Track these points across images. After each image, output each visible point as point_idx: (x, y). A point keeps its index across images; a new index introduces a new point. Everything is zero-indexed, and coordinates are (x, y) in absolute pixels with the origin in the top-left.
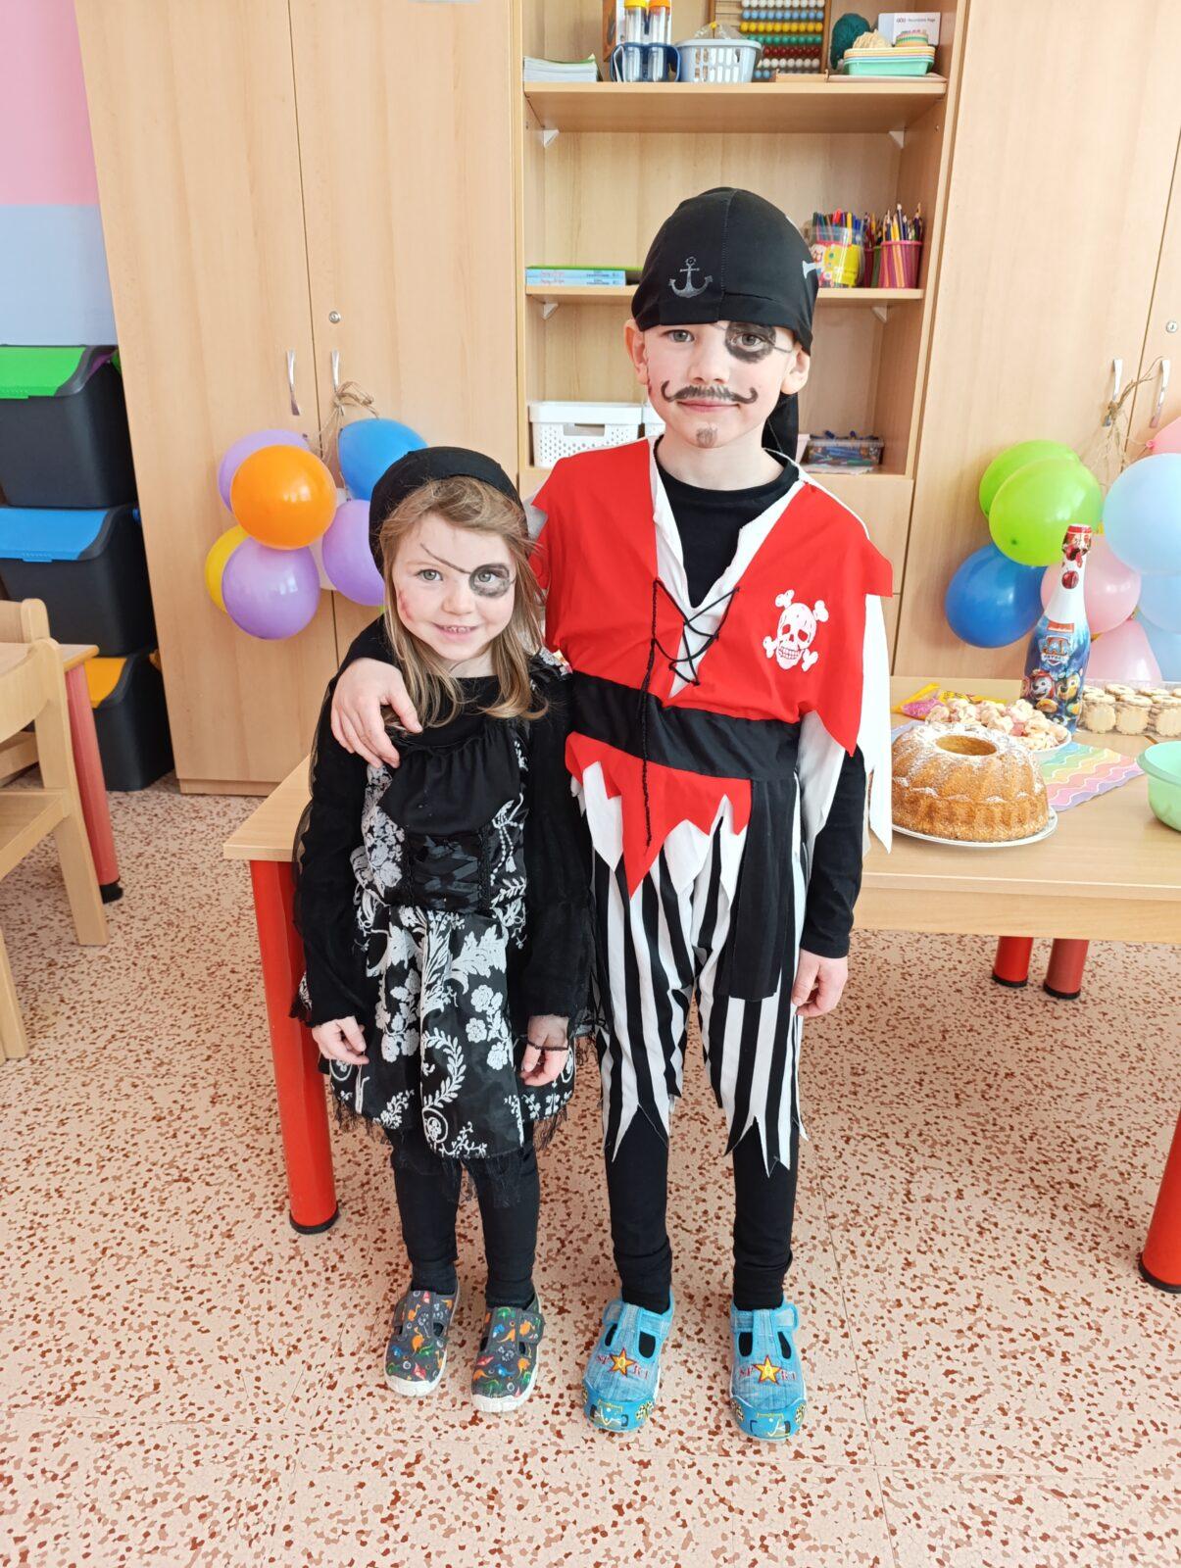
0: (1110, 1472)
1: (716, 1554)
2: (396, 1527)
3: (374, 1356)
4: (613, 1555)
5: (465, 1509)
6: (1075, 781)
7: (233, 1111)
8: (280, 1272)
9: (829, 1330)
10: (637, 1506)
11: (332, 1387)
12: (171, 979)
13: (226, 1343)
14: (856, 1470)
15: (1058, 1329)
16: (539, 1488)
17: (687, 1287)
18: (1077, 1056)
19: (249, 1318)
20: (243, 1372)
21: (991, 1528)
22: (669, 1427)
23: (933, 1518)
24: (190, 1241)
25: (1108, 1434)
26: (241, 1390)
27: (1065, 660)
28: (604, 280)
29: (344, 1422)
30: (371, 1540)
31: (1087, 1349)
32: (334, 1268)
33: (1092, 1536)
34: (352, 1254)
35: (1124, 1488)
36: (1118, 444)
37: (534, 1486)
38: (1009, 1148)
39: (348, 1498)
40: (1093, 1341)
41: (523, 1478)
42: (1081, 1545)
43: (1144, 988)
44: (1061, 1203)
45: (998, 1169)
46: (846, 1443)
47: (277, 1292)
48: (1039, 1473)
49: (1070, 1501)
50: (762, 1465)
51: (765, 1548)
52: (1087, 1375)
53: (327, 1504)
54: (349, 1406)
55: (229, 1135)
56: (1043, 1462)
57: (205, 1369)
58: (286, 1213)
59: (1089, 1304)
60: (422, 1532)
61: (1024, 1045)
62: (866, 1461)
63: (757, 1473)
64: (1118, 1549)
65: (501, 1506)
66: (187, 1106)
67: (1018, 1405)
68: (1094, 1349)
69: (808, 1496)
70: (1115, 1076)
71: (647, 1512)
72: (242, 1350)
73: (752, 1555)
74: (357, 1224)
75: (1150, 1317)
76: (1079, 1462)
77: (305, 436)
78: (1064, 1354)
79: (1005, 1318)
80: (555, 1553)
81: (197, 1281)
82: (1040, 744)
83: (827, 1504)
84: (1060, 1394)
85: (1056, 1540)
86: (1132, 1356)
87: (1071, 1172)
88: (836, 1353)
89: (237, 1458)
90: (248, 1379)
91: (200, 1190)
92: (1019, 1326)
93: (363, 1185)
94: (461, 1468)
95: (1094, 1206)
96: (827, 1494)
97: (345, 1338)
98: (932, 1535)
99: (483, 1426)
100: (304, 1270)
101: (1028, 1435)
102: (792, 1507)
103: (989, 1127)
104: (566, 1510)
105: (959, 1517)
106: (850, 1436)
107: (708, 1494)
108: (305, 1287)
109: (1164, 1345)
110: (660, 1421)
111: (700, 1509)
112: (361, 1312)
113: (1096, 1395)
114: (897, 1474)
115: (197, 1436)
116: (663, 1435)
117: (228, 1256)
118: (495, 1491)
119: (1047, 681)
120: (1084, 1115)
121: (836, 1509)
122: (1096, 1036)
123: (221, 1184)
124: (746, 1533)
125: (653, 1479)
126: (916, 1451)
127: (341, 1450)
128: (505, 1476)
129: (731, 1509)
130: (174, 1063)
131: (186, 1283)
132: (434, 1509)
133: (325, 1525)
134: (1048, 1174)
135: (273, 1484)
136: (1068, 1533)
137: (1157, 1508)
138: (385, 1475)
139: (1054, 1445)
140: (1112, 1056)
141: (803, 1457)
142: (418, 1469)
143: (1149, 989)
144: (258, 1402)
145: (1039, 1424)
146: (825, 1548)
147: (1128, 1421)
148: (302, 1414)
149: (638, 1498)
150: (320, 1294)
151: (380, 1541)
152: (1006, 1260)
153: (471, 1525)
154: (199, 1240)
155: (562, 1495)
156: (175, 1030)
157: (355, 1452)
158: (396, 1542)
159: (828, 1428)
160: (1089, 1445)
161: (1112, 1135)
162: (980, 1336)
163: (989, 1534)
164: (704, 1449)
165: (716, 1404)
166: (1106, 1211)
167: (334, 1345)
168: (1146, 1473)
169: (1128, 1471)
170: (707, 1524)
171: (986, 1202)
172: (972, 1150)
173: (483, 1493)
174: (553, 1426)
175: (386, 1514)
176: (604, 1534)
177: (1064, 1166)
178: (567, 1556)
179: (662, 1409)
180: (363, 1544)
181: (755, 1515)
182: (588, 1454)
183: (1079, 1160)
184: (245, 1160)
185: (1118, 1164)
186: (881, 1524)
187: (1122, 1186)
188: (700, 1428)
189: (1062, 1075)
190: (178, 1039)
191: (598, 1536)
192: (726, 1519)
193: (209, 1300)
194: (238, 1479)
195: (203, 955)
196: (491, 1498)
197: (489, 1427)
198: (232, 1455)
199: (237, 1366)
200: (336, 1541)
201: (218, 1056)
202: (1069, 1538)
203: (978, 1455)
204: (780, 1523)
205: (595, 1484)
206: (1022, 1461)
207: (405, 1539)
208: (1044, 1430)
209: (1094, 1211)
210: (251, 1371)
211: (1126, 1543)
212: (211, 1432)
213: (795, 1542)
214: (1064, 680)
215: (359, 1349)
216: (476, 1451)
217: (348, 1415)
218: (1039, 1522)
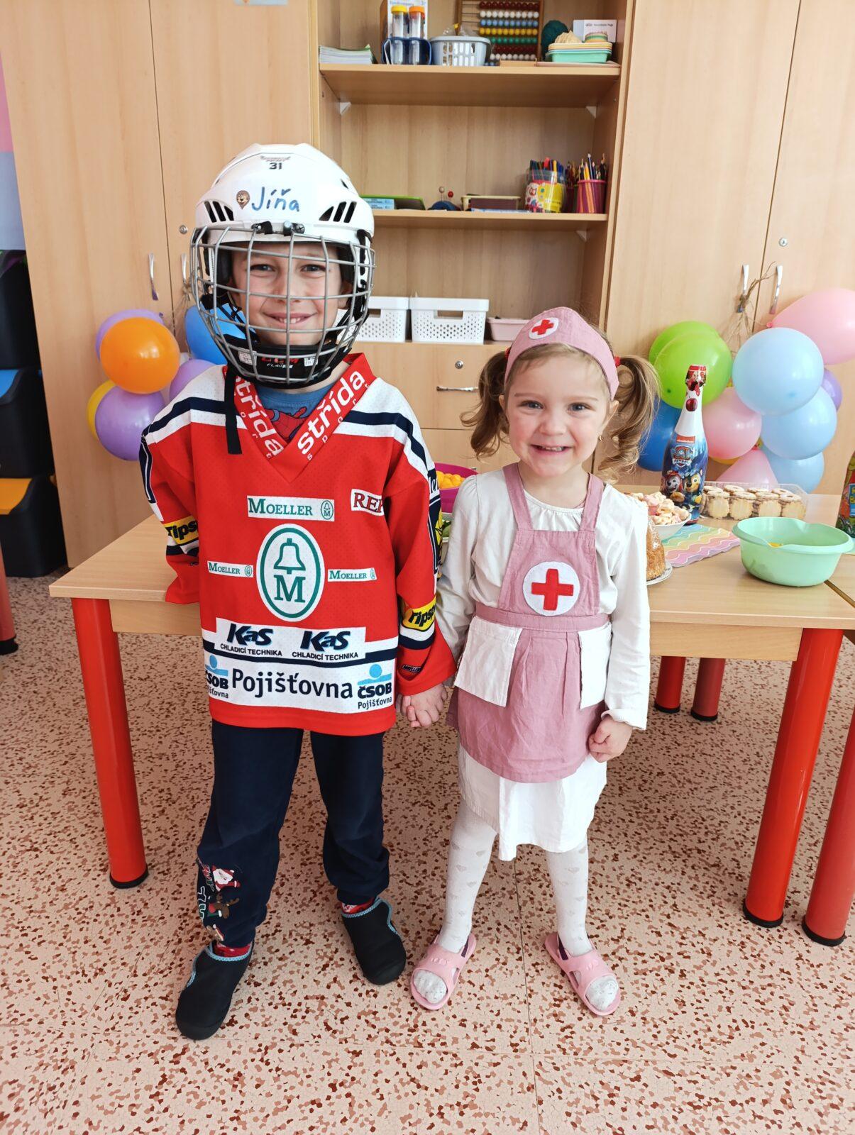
0: (708, 1057)
1: (403, 1120)
2: (161, 1101)
3: (161, 976)
4: (325, 1120)
5: (215, 1087)
6: (693, 548)
7: (79, 801)
8: (98, 915)
9: (507, 955)
10: (347, 1084)
11: (125, 999)
12: (45, 708)
13: (49, 967)
14: (517, 1057)
15: (679, 954)
16: (274, 1072)
17: (405, 925)
18: (710, 760)
19: (69, 949)
20: (59, 988)
21: (615, 1099)
22: (379, 1025)
23: (571, 1092)
24: (32, 893)
25: (709, 1030)
26: (55, 1001)
27: (689, 463)
28: (379, 205)
29: (131, 1024)
30: (140, 1111)
31: (699, 968)
32: (139, 912)
33: (690, 1104)
34: (155, 902)
35: (718, 1069)
36: (747, 324)
37: (270, 1071)
38: (655, 825)
39: (126, 1080)
40: (704, 962)
41: (262, 1065)
42: (681, 1111)
43: (764, 714)
44: (690, 863)
45: (646, 840)
46: (511, 1037)
47: (94, 929)
48: (655, 1058)
49: (676, 1078)
50: (446, 1053)
51: (441, 1115)
52: (698, 987)
53: (110, 1085)
54: (137, 1013)
55: (73, 817)
56: (659, 1051)
57: (30, 987)
58: (108, 872)
59: (704, 935)
60: (179, 1105)
61: (673, 753)
62: (524, 1050)
63: (442, 1059)
64: (709, 1113)
65: (243, 1085)
66: (44, 797)
67: (645, 1008)
68: (704, 968)
69: (479, 1076)
70: (738, 774)
71: (354, 1089)
72: (61, 972)
73: (431, 1120)
74: (161, 881)
75: (749, 945)
76: (686, 1050)
77: (161, 315)
78: (682, 971)
79: (640, 945)
80: (281, 1119)
81: (34, 922)
83: (492, 1082)
84: (676, 1001)
85: (663, 1107)
86: (732, 973)
87: (700, 842)
88: (511, 972)
89: (45, 1051)
90: (62, 994)
91: (45, 857)
92: (650, 952)
93: (169, 853)
94: (216, 1058)
95: (714, 866)
96: (493, 1074)
97: (140, 963)
98: (570, 1104)
99: (237, 1026)
100: (116, 914)
101: (649, 1030)
102: (466, 1084)
103: (642, 810)
104: (292, 1088)
105: (592, 1091)
106: (515, 1032)
107: (403, 1075)
108: (115, 926)
109: (757, 965)
110: (373, 1022)
111: (395, 1086)
112: (155, 944)
113: (703, 1001)
114: (548, 1060)
115: (17, 1035)
116: (373, 1032)
117: (59, 905)
118: (240, 1074)
119: (677, 479)
120: (713, 802)
121: (498, 1085)
122: (727, 746)
123: (62, 852)
124: (428, 1104)
125: (361, 1064)
126: (564, 1042)
127: (126, 1045)
128: (249, 1063)
129: (419, 1086)
130: (39, 766)
131: (25, 924)
132: (192, 1088)
133: (105, 1101)
134: (683, 843)
135: (70, 1070)
136: (673, 1102)
137: (742, 1083)
138: (157, 1063)
139: (668, 1038)
140: (737, 761)
141: (478, 1047)
142: (183, 1058)
143: (769, 715)
144: (67, 1010)
145: (658, 1022)
146: (487, 1115)
147: (725, 1019)
148: (100, 1019)
149: (349, 1079)
150: (125, 931)
151: (146, 1112)
152: (646, 904)
153: (218, 1099)
154: (39, 893)
155: (291, 1077)
156: (44, 744)
157: (136, 1046)
158: (159, 1113)
159: (499, 1026)
160: (694, 1037)
161: (733, 815)
162: (620, 959)
163: (613, 1103)
164: (403, 1042)
166: (723, 869)
167: (131, 968)
168: (736, 1057)
169: (722, 1056)
170: (399, 1097)
171: (634, 863)
172: (628, 826)
173: (231, 1076)
174: (290, 1026)
175: (154, 1091)
176: (320, 1105)
177: (695, 838)
178: (289, 1122)
179: (375, 1013)
180: (133, 1114)
181: (437, 1090)
182: (315, 1047)
183: (706, 833)
184: (83, 835)
185: (735, 836)
186: (532, 1096)
187: (736, 852)
188: (402, 1027)
189: (699, 774)
190: (44, 750)
191: (315, 1107)
192: (414, 1094)
193: (40, 936)
194: (44, 1067)
195: (72, 691)
196: (236, 1079)
197: (241, 1027)
198: (41, 1049)
199: (55, 984)
200: (112, 1112)
201: (73, 762)
202: (673, 1106)
203: (610, 1045)
204: (456, 1096)
205: (317, 1068)
206: (643, 1049)
207: (166, 1110)
208: (662, 1027)
209: (714, 870)
210: (65, 987)
211: (715, 1108)
212: (28, 1032)
213: (464, 1110)
214: (689, 478)
215: (150, 971)
216: (229, 1045)
217: (136, 1019)
218: (652, 1094)
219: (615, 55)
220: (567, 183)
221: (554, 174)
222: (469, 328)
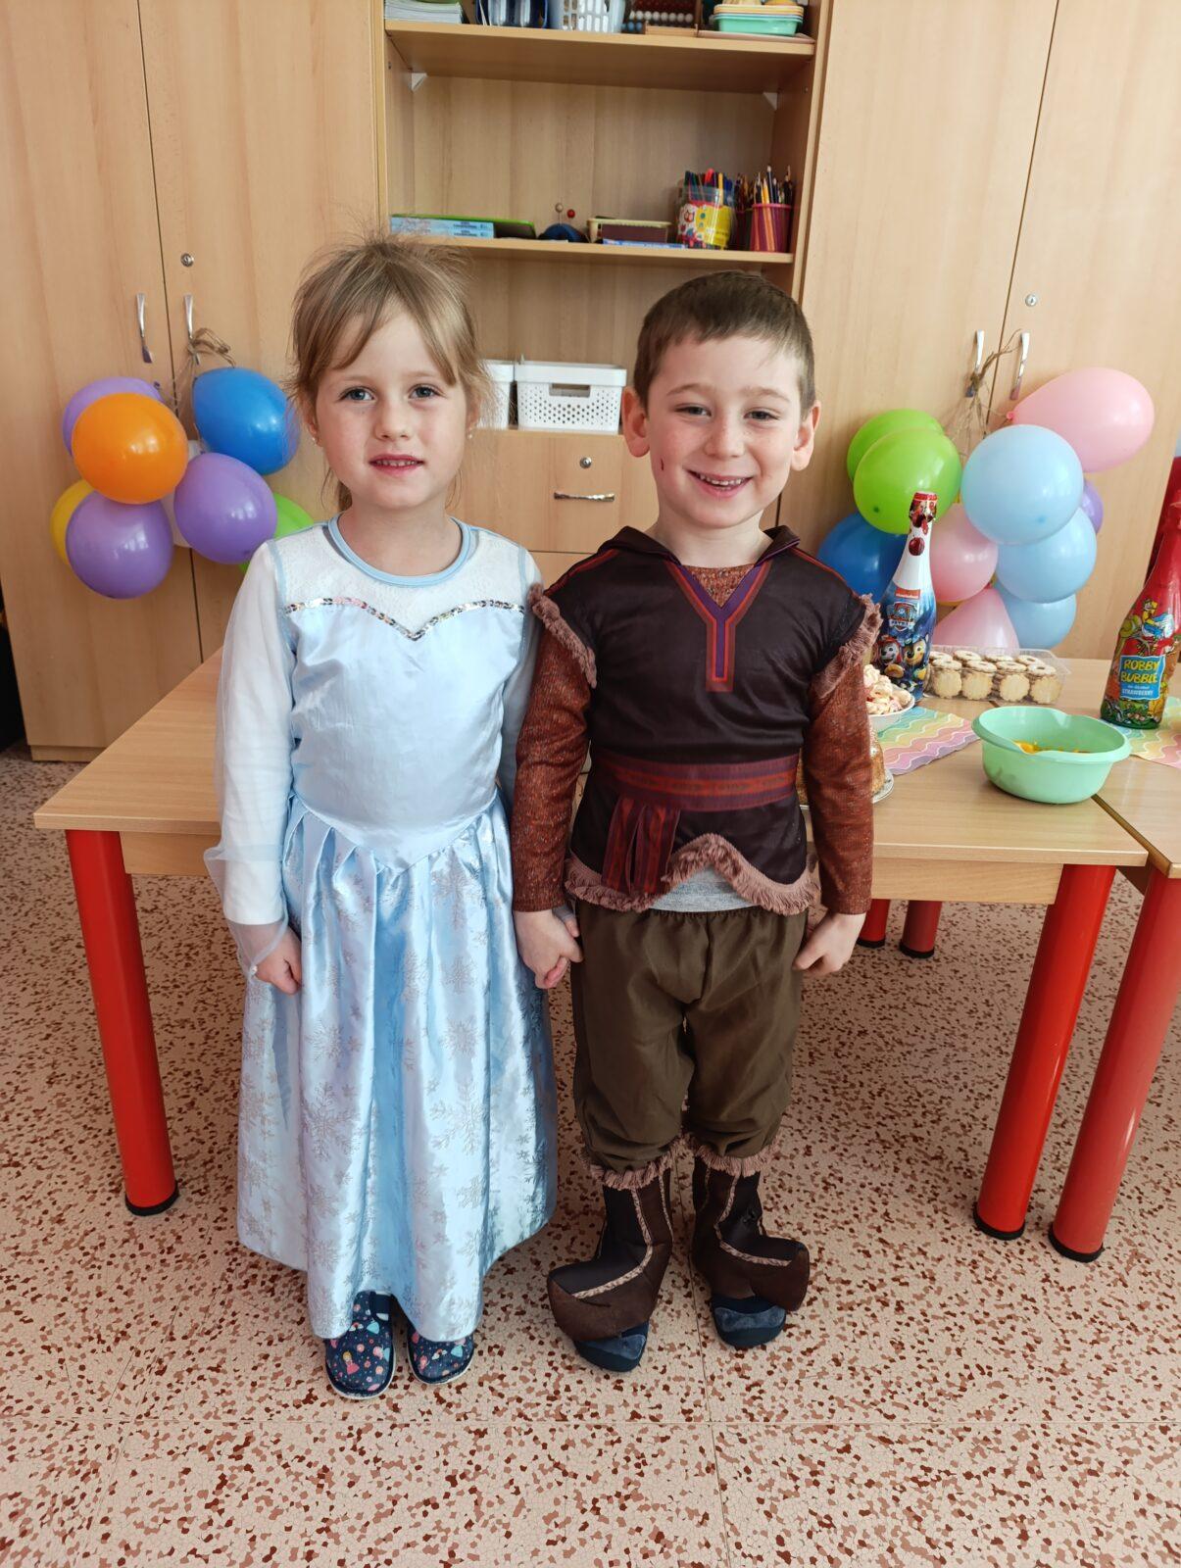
0: (936, 1416)
1: (547, 1519)
2: (221, 1512)
3: (208, 1338)
4: (444, 1526)
5: (294, 1489)
6: (917, 745)
7: (71, 1092)
8: (113, 1256)
9: (672, 1290)
10: (471, 1476)
11: (160, 1373)
12: (11, 956)
13: (50, 1333)
14: (692, 1428)
15: (894, 1279)
16: (371, 1464)
17: (534, 1254)
18: (927, 1012)
19: (76, 1305)
20: (67, 1362)
21: (819, 1478)
22: (508, 1393)
23: (763, 1471)
24: (17, 1228)
25: (935, 1380)
26: (64, 1380)
27: (911, 625)
28: (472, 231)
29: (172, 1407)
30: (194, 1527)
31: (920, 1297)
32: (170, 1250)
33: (914, 1479)
34: (191, 1234)
35: (947, 1431)
36: (980, 414)
37: (367, 1462)
38: (858, 1104)
39: (172, 1484)
40: (926, 1290)
41: (355, 1455)
42: (903, 1489)
43: (994, 946)
44: (904, 1156)
45: (846, 1125)
46: (683, 1401)
47: (108, 1278)
48: (868, 1421)
49: (896, 1447)
50: (598, 1427)
51: (596, 1510)
52: (919, 1323)
53: (149, 1493)
54: (178, 1391)
55: (66, 1116)
56: (872, 1411)
57: (26, 1360)
58: (122, 1194)
59: (924, 1254)
60: (248, 1516)
61: (878, 1003)
62: (701, 1417)
63: (593, 1436)
64: (939, 1491)
65: (331, 1484)
66: (22, 1087)
67: (853, 1354)
68: (927, 1298)
69: (643, 1456)
70: (963, 1031)
71: (481, 1483)
72: (67, 1339)
73: (583, 1518)
74: (197, 1203)
75: (982, 1264)
76: (907, 1408)
77: (157, 385)
78: (898, 1303)
79: (844, 1271)
80: (384, 1527)
81: (22, 1269)
82: (884, 708)
83: (662, 1461)
84: (892, 1343)
85: (880, 1485)
86: (962, 1303)
87: (916, 1126)
88: (679, 1313)
89: (56, 1450)
90: (72, 1369)
91: (30, 1175)
92: (857, 1278)
93: (205, 1164)
94: (291, 1448)
95: (935, 1158)
96: (661, 1452)
97: (178, 1321)
98: (761, 1488)
99: (317, 1403)
100: (138, 1253)
101: (860, 1384)
102: (626, 1467)
103: (840, 1084)
104: (397, 1484)
105: (789, 1469)
106: (687, 1394)
107: (543, 1459)
108: (138, 1271)
109: (993, 1291)
110: (499, 1389)
111: (534, 1475)
112: (196, 1294)
113: (926, 1342)
114: (732, 1430)
115: (13, 1430)
116: (501, 1403)
117: (57, 1242)
118: (325, 1469)
119: (895, 647)
120: (931, 1070)
121: (668, 1467)
122: (947, 993)
123: (53, 1167)
124: (579, 1497)
125: (488, 1448)
126: (751, 1405)
127: (167, 1436)
128: (338, 1454)
129: (565, 1474)
130: (10, 1042)
131: (11, 1272)
132: (262, 1491)
133: (145, 1515)
134: (894, 1128)
135: (92, 1476)
136: (892, 1478)
137: (978, 1449)
138: (212, 1459)
139: (884, 1393)
140: (961, 1012)
141: (639, 1417)
142: (247, 1451)
143: (1000, 947)
144: (81, 1391)
145: (871, 1373)
146: (656, 1507)
147: (955, 1366)
148: (128, 1402)
149: (472, 1468)
150: (153, 1277)
151: (203, 1527)
152: (849, 1214)
153: (299, 1505)
154: (27, 1227)
155: (395, 1470)
156: (13, 1009)
157: (181, 1438)
158: (219, 1527)
159: (666, 1388)
160: (917, 1391)
161: (957, 1088)
162: (819, 1290)
163: (816, 1483)
164: (541, 1414)
165: (556, 1369)
166: (946, 1163)
167: (165, 1329)
168: (970, 1415)
169: (952, 1415)
170: (540, 1490)
171: (833, 1157)
172: (822, 1107)
173: (314, 1472)
174: (390, 1400)
175: (210, 1499)
176: (436, 1506)
177: (909, 1121)
178: (396, 1530)
179: (501, 1377)
180: (185, 1531)
181: (589, 1478)
182: (424, 1427)
183: (924, 1114)
184: (81, 1142)
185: (960, 1116)
186: (712, 1481)
187: (963, 1138)
188: (539, 1394)
189: (912, 1032)
190: (15, 1018)
191: (429, 1508)
192: (560, 1484)
193: (33, 1289)
194: (55, 1473)
195: (47, 930)
196: (321, 1476)
197: (323, 1405)
198: (50, 1448)
199: (61, 1355)
200: (156, 1531)
201: (58, 1034)
202: (893, 1483)
203: (810, 1406)
204: (613, 1484)
205: (429, 1456)
206: (852, 1410)
207: (229, 1523)
208: (876, 1379)
209: (935, 1163)
210: (75, 1360)
211: (946, 1484)
212: (29, 1425)
213: (627, 1503)
214: (911, 646)
215: (192, 1332)
216: (309, 1430)
217: (177, 1400)
218: (865, 1469)
219: (807, 25)
220: (737, 206)
221: (720, 192)
222: (598, 409)
